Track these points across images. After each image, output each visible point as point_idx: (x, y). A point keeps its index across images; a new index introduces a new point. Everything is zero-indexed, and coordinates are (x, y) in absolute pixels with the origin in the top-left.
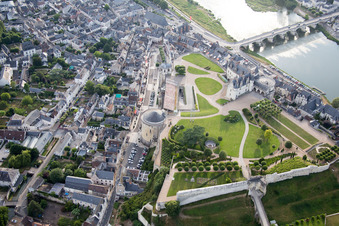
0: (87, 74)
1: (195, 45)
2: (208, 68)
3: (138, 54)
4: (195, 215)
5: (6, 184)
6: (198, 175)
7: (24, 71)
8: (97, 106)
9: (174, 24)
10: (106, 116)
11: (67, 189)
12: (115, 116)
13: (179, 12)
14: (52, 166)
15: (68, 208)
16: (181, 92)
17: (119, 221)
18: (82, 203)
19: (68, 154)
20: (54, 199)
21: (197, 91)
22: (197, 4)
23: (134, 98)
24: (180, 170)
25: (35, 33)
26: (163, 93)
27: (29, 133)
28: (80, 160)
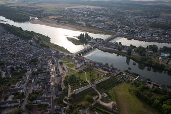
0: (31, 70)
1: (62, 56)
2: (69, 61)
3: (46, 61)
4: (80, 96)
5: (17, 104)
6: (77, 86)
7: (9, 73)
8: (38, 78)
9: (54, 52)
10: (42, 80)
11: (38, 101)
12: (44, 79)
13: (54, 49)
14: (30, 96)
15: (40, 106)
16: (63, 69)
17: (57, 105)
18: (44, 103)
19: (34, 92)
20: (34, 105)
21: (68, 67)
23: (49, 73)
24: (72, 86)
26: (58, 70)
27: (18, 89)
28: (38, 93)
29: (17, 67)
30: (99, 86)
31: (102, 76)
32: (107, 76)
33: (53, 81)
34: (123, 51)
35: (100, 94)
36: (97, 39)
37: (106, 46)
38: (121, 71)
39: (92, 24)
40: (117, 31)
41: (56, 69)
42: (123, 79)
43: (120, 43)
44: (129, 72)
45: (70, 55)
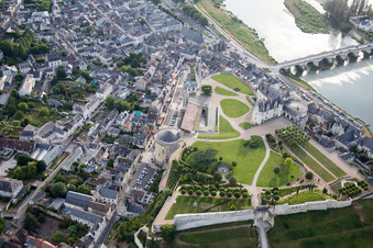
0: (110, 89)
2: (237, 90)
3: (166, 71)
4: (192, 242)
5: (8, 194)
6: (203, 200)
8: (115, 122)
10: (122, 133)
11: (67, 205)
12: (130, 133)
13: (220, 30)
14: (57, 179)
15: (65, 224)
17: (115, 242)
18: (80, 220)
19: (76, 170)
20: (52, 214)
21: (221, 112)
22: (241, 22)
24: (183, 193)
25: (64, 44)
27: (40, 145)
29: (76, 72)
31: (321, 187)
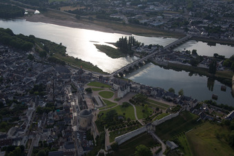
0: (34, 104)
1: (90, 78)
2: (103, 87)
3: (60, 89)
4: (126, 148)
6: (121, 131)
8: (47, 118)
9: (74, 72)
10: (55, 121)
12: (60, 120)
13: (73, 66)
14: (35, 152)
16: (94, 101)
19: (42, 145)
21: (101, 98)
23: (67, 109)
24: (111, 131)
26: (85, 102)
27: (13, 140)
28: (50, 145)
29: (8, 102)
30: (160, 129)
31: (164, 112)
32: (174, 111)
33: (75, 123)
34: (201, 66)
35: (163, 144)
36: (151, 46)
37: (168, 58)
38: (199, 101)
39: (140, 18)
40: (187, 30)
41: (80, 102)
42: (202, 115)
43: (194, 52)
44: (214, 104)
45: (104, 76)
